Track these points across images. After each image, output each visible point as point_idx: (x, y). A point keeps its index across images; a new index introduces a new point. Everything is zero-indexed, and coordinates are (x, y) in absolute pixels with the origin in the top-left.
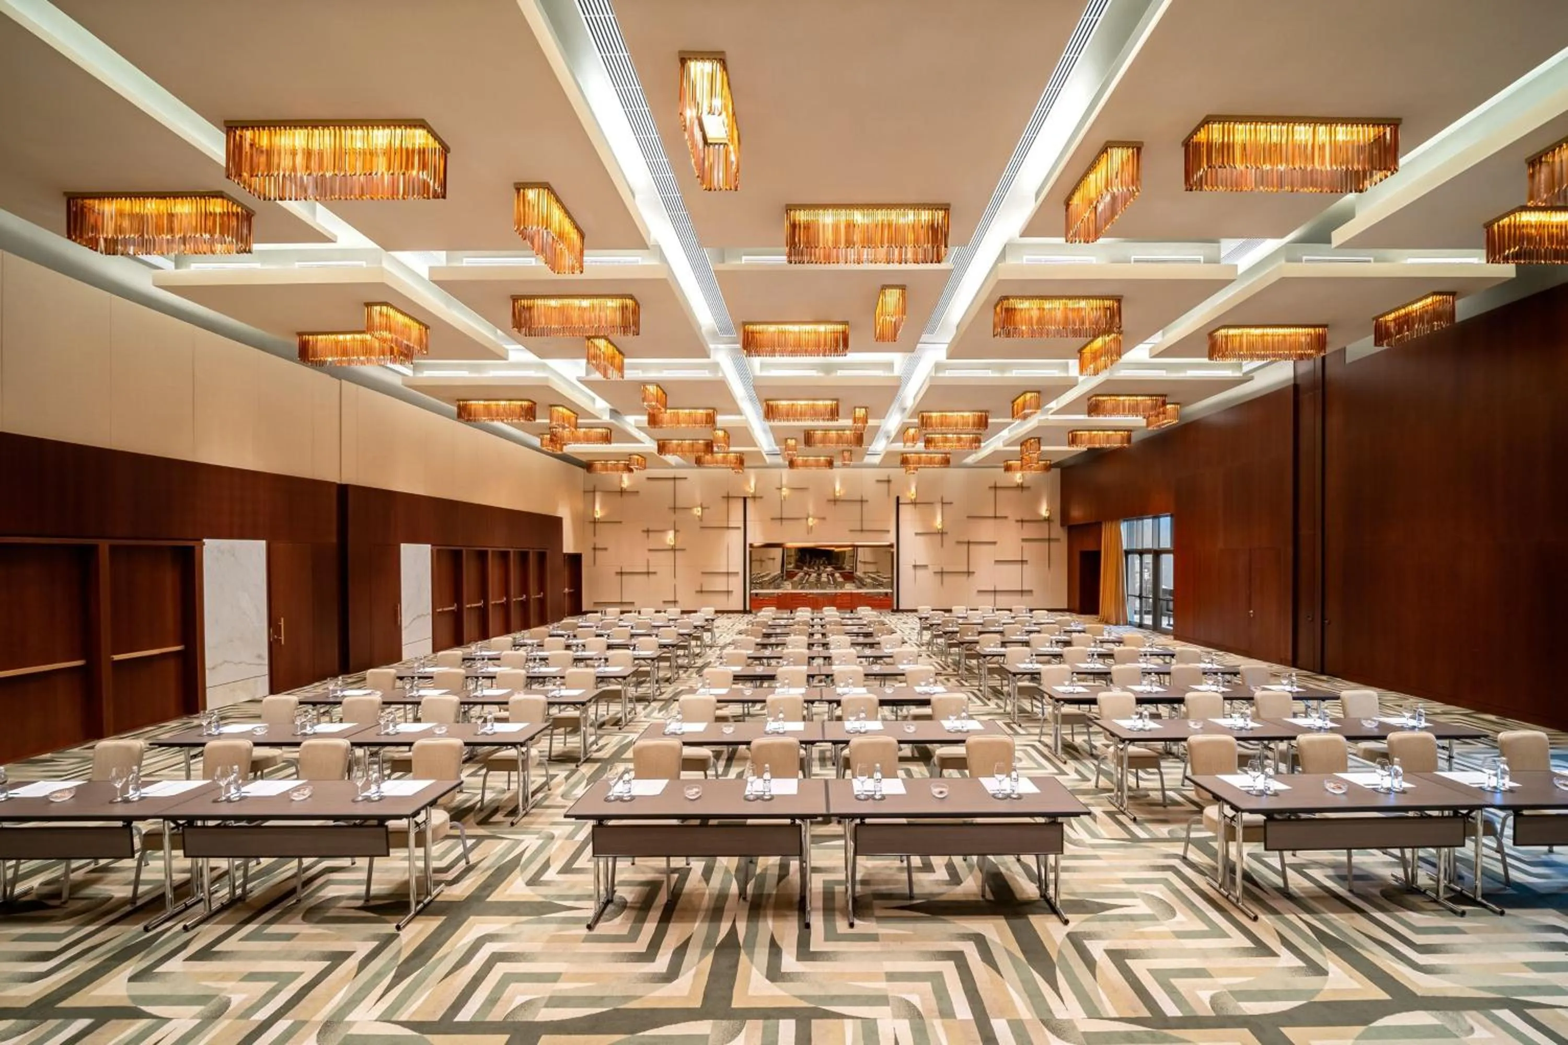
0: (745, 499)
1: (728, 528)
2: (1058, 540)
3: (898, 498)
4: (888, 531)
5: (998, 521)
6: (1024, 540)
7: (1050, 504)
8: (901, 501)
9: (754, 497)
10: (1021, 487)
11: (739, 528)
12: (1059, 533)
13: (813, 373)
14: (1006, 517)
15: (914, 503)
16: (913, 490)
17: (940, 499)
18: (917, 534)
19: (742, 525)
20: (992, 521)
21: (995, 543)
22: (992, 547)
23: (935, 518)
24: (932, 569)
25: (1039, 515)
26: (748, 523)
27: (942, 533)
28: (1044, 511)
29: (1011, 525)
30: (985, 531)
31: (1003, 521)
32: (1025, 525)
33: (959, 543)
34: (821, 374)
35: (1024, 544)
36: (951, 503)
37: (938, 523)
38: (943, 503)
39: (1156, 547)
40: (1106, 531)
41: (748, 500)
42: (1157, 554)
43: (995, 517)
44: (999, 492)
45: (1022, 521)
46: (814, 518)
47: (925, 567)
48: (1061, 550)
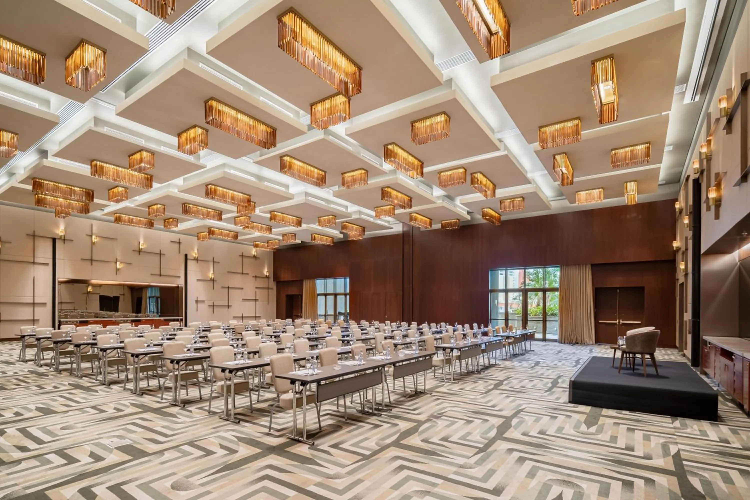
0: (54, 240)
1: (34, 263)
2: (272, 289)
3: (186, 255)
4: (179, 277)
5: (243, 276)
6: (257, 288)
7: (269, 269)
8: (188, 258)
9: (64, 240)
10: (255, 257)
11: (47, 264)
12: (273, 285)
13: (253, 179)
14: (248, 274)
15: (196, 260)
16: (196, 251)
17: (212, 259)
18: (198, 280)
19: (50, 262)
20: (240, 276)
21: (242, 289)
22: (240, 291)
23: (209, 270)
24: (207, 303)
25: (264, 274)
26: (57, 261)
27: (213, 280)
28: (266, 272)
29: (250, 279)
30: (236, 281)
31: (247, 276)
32: (257, 279)
33: (223, 287)
34: (256, 181)
35: (257, 290)
36: (219, 262)
37: (211, 275)
38: (214, 262)
39: (335, 292)
40: (306, 285)
41: (57, 241)
42: (336, 295)
43: (243, 273)
44: (245, 259)
45: (256, 277)
46: (121, 263)
47: (203, 301)
48: (273, 293)
